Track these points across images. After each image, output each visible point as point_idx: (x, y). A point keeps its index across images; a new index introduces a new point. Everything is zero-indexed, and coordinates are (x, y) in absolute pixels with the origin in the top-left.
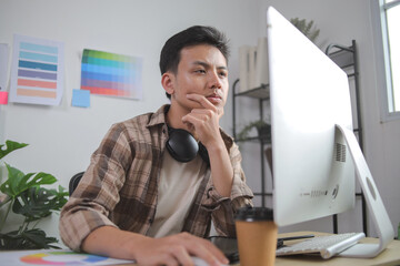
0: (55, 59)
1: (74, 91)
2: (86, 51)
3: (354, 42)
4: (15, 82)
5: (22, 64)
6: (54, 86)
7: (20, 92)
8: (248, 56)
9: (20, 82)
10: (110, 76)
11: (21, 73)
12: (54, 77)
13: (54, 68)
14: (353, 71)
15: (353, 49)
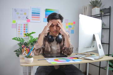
0: (39, 11)
1: (44, 18)
2: (46, 9)
3: (110, 7)
4: (31, 17)
5: (32, 13)
6: (39, 18)
7: (32, 20)
8: (85, 8)
9: (32, 17)
11: (32, 15)
12: (39, 16)
13: (39, 13)
14: (109, 14)
15: (110, 9)
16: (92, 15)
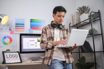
0: (24, 22)
1: (29, 29)
2: (31, 19)
3: (99, 10)
5: (16, 24)
6: (24, 29)
7: (16, 31)
9: (16, 29)
10: (38, 25)
11: (16, 26)
12: (24, 27)
13: (24, 24)
14: (99, 19)
15: (99, 12)
16: (81, 22)
